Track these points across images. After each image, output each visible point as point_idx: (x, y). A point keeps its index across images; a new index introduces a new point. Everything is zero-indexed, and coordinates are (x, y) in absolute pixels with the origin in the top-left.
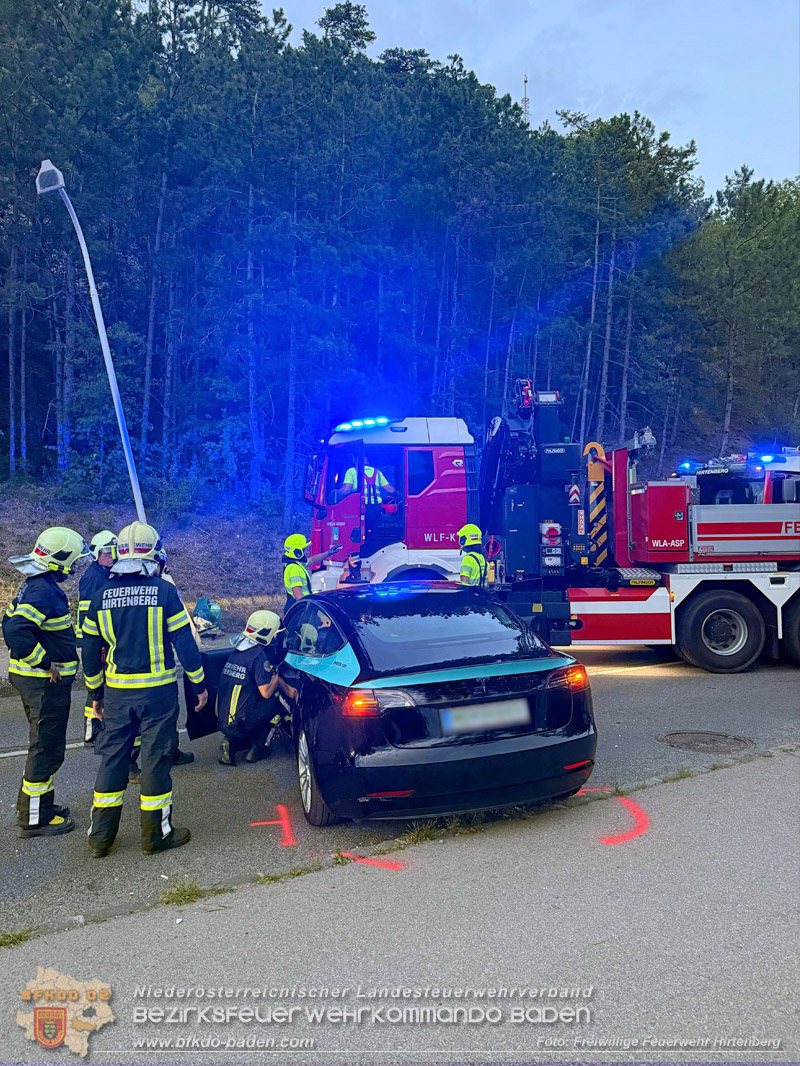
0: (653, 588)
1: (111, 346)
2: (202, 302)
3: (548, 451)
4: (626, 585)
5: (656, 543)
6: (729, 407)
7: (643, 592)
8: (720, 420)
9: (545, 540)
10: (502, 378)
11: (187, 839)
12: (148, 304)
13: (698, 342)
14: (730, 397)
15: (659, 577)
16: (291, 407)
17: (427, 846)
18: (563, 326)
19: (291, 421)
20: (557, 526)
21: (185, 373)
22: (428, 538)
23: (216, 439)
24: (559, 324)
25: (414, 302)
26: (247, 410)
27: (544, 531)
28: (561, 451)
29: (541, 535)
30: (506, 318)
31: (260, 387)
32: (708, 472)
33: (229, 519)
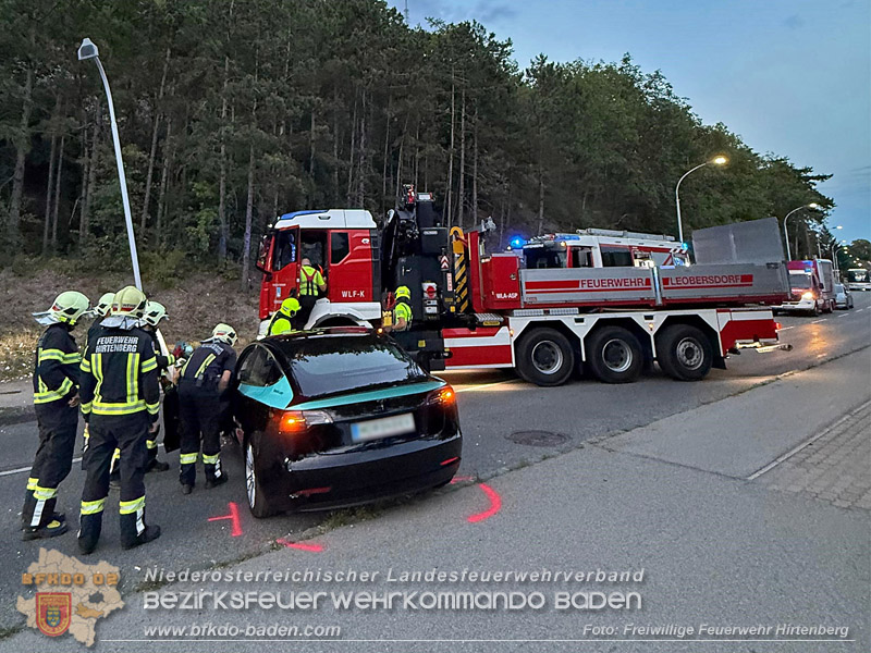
0: (500, 327)
1: (124, 161)
2: (190, 131)
3: (426, 233)
4: (481, 325)
5: (499, 296)
6: (542, 203)
7: (491, 331)
8: (537, 211)
9: (426, 295)
10: (395, 182)
11: (157, 535)
12: (153, 131)
13: (520, 162)
14: (542, 196)
15: (502, 319)
16: (250, 202)
17: (341, 530)
18: (433, 150)
19: (249, 211)
20: (434, 285)
21: (175, 179)
22: (345, 294)
23: (196, 225)
24: (431, 149)
25: (336, 132)
26: (218, 204)
27: (425, 289)
28: (435, 233)
29: (423, 291)
30: (396, 144)
31: (228, 188)
32: (531, 246)
33: (202, 281)
